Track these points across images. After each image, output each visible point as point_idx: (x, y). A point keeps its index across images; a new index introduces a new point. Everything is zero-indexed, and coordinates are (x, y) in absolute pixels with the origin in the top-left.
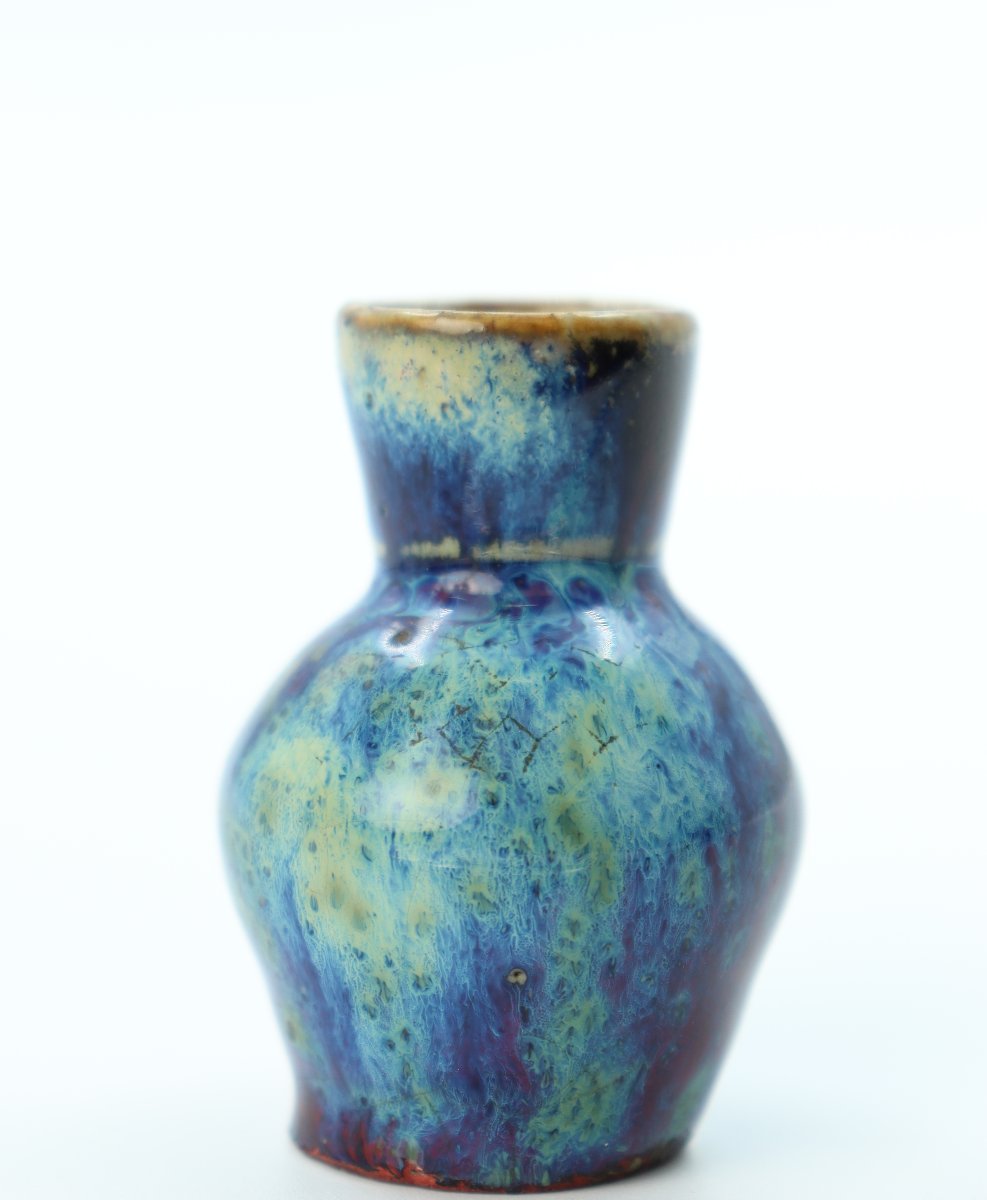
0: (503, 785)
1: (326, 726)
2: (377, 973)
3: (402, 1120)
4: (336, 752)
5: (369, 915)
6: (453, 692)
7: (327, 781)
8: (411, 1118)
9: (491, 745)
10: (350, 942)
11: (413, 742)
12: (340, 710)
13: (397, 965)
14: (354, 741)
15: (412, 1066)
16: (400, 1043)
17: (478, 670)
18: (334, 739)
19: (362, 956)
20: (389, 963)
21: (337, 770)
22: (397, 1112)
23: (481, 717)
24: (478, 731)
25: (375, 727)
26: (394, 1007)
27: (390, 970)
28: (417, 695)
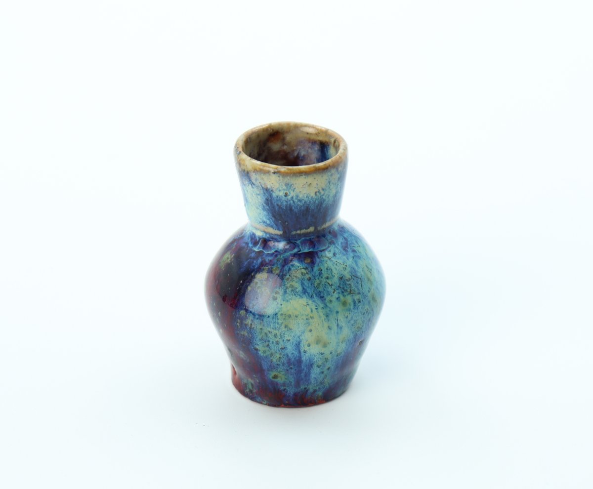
0: (360, 296)
1: (301, 295)
2: (326, 357)
3: (318, 390)
4: (310, 302)
5: (328, 343)
6: (336, 273)
7: (312, 311)
9: (352, 285)
10: (319, 351)
11: (334, 292)
12: (303, 289)
13: (333, 352)
14: (315, 297)
16: (326, 371)
17: (338, 264)
18: (307, 298)
20: (331, 353)
21: (314, 308)
23: (347, 278)
24: (348, 283)
25: (320, 291)
26: (328, 363)
28: (327, 278)
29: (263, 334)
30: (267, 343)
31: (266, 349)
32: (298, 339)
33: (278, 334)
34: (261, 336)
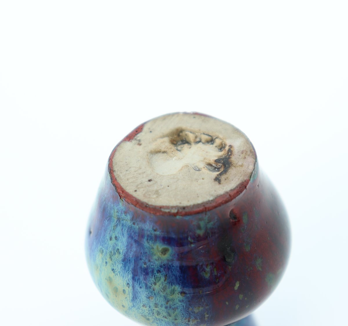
2: (111, 262)
3: (123, 213)
5: (107, 280)
8: (120, 212)
10: (115, 276)
13: (105, 261)
15: (113, 228)
16: (113, 237)
19: (113, 270)
20: (106, 263)
22: (123, 216)
26: (111, 249)
27: (107, 261)
29: (173, 315)
30: (168, 305)
31: (170, 297)
32: (135, 304)
33: (156, 314)
34: (176, 313)
